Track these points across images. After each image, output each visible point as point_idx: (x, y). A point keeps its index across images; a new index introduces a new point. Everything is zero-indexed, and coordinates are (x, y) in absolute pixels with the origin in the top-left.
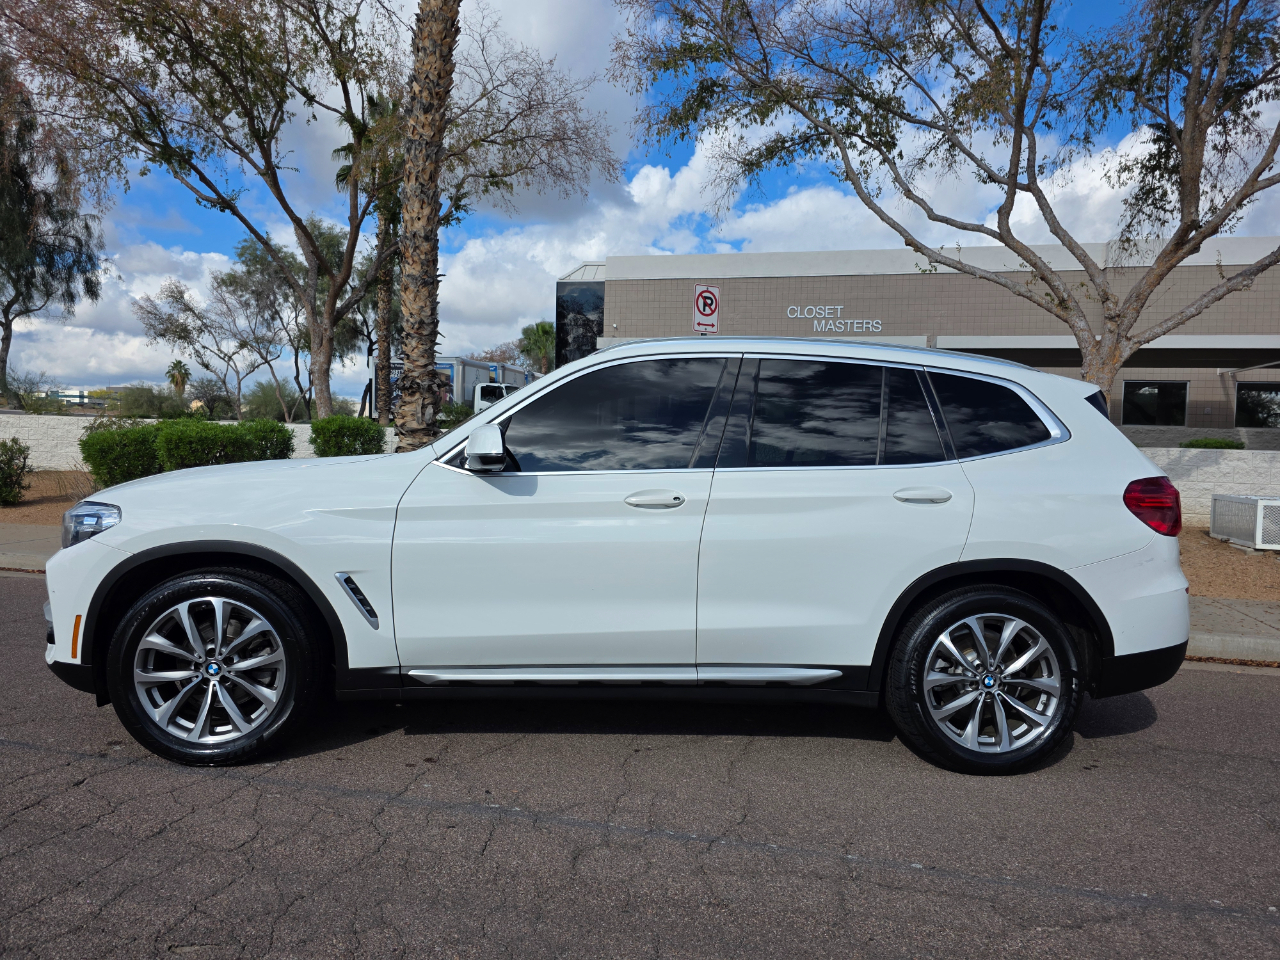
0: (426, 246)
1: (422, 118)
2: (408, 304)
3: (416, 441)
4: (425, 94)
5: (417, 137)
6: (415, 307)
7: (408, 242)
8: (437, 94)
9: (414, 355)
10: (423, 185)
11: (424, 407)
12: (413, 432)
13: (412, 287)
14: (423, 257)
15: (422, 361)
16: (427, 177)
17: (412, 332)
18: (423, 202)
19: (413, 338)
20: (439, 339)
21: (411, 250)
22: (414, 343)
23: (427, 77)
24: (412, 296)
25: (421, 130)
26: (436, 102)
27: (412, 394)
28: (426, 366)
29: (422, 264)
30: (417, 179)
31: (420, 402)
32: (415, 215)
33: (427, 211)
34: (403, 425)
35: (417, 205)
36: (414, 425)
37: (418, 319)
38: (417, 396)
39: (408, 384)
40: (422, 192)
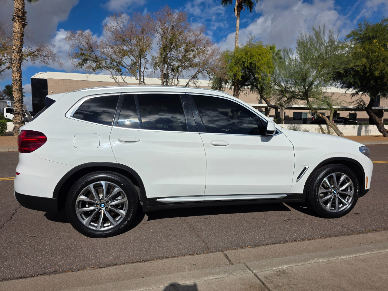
0: (19, 82)
1: (17, 54)
2: (16, 95)
3: (20, 125)
4: (17, 49)
5: (15, 58)
6: (18, 96)
7: (15, 81)
8: (20, 49)
9: (18, 106)
10: (18, 69)
11: (21, 118)
12: (19, 123)
13: (17, 91)
14: (19, 85)
15: (20, 108)
16: (19, 67)
17: (17, 101)
18: (18, 73)
19: (17, 103)
20: (23, 103)
21: (16, 83)
22: (18, 104)
23: (17, 45)
24: (17, 93)
25: (16, 57)
26: (20, 51)
27: (18, 115)
28: (21, 109)
29: (19, 86)
30: (16, 68)
31: (20, 116)
32: (16, 76)
33: (19, 75)
34: (16, 122)
35: (17, 73)
36: (19, 122)
37: (18, 98)
38: (20, 115)
39: (17, 113)
40: (18, 71)
